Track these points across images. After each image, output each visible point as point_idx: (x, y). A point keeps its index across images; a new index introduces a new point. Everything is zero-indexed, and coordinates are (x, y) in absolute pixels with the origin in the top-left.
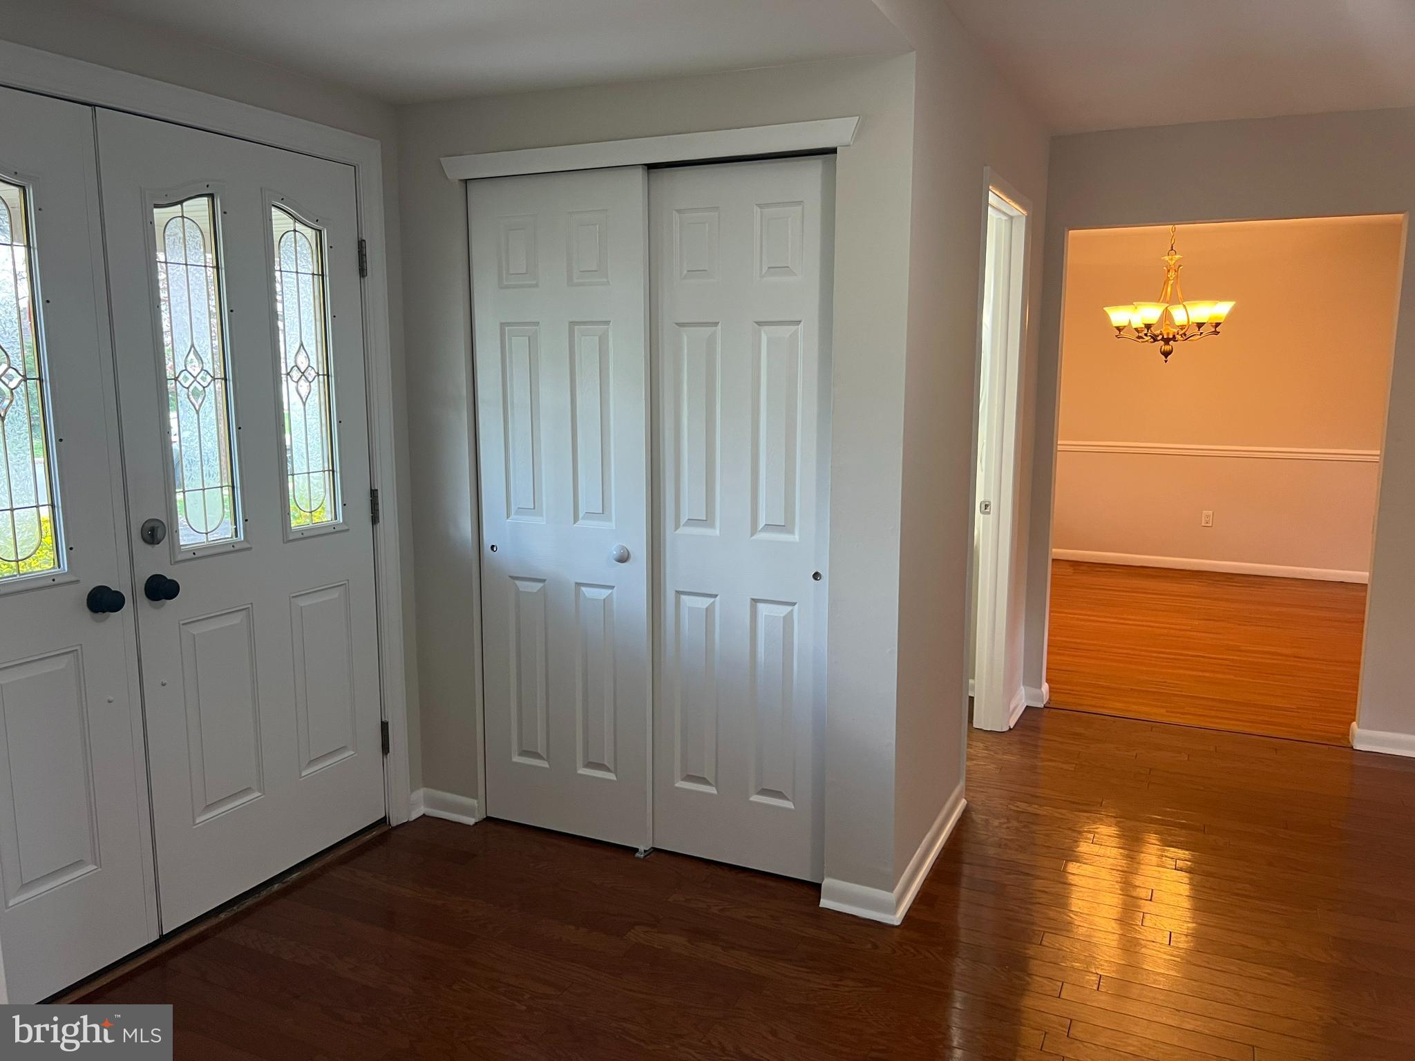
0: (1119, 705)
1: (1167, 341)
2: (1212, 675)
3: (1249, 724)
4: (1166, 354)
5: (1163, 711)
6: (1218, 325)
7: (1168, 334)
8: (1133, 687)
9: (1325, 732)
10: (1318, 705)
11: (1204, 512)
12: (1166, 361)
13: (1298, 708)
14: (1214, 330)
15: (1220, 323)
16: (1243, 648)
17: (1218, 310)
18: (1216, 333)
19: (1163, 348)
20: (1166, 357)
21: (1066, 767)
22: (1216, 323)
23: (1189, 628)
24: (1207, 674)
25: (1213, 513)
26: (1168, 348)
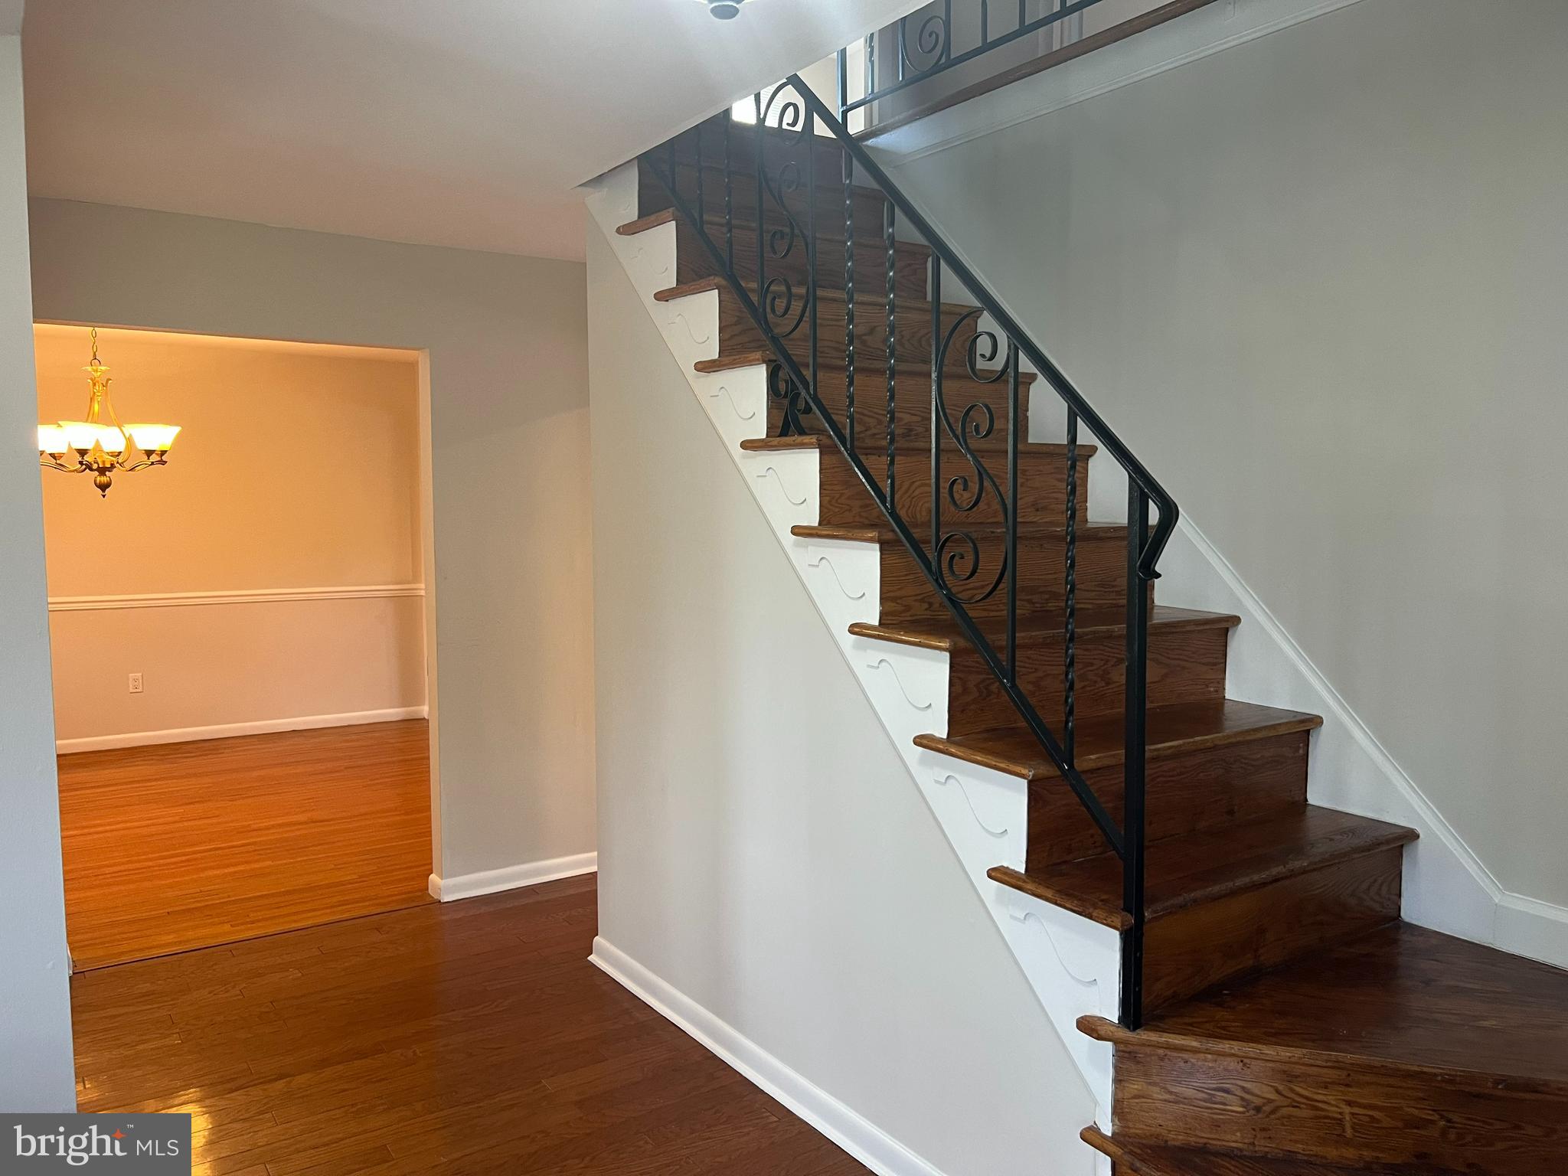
0: (170, 938)
1: (102, 471)
2: (248, 867)
3: (328, 911)
4: (103, 487)
5: (227, 927)
6: (163, 453)
7: (104, 462)
8: (170, 910)
9: (405, 893)
10: (375, 868)
11: (131, 675)
12: (104, 496)
13: (360, 877)
14: (159, 459)
15: (166, 451)
16: (255, 826)
17: (158, 436)
18: (163, 463)
19: (98, 479)
20: (104, 491)
21: (168, 1041)
22: (161, 451)
23: (177, 818)
24: (241, 868)
25: (142, 676)
26: (104, 479)
